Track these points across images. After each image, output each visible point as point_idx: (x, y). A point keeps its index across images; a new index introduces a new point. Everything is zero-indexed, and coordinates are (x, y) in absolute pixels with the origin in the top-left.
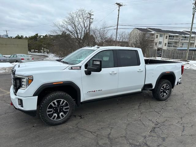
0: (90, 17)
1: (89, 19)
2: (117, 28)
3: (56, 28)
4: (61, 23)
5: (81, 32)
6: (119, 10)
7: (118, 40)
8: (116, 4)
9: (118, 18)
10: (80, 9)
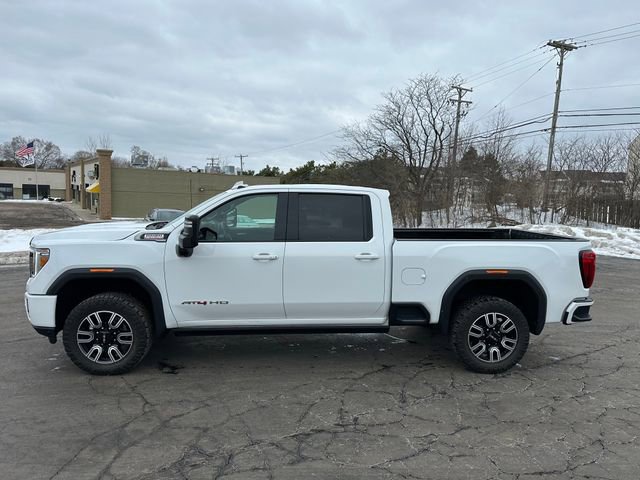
0: (460, 97)
1: (457, 103)
2: (554, 127)
3: (349, 143)
4: (364, 126)
5: (423, 147)
6: (560, 66)
7: (557, 166)
8: (549, 44)
9: (558, 91)
10: (419, 78)
